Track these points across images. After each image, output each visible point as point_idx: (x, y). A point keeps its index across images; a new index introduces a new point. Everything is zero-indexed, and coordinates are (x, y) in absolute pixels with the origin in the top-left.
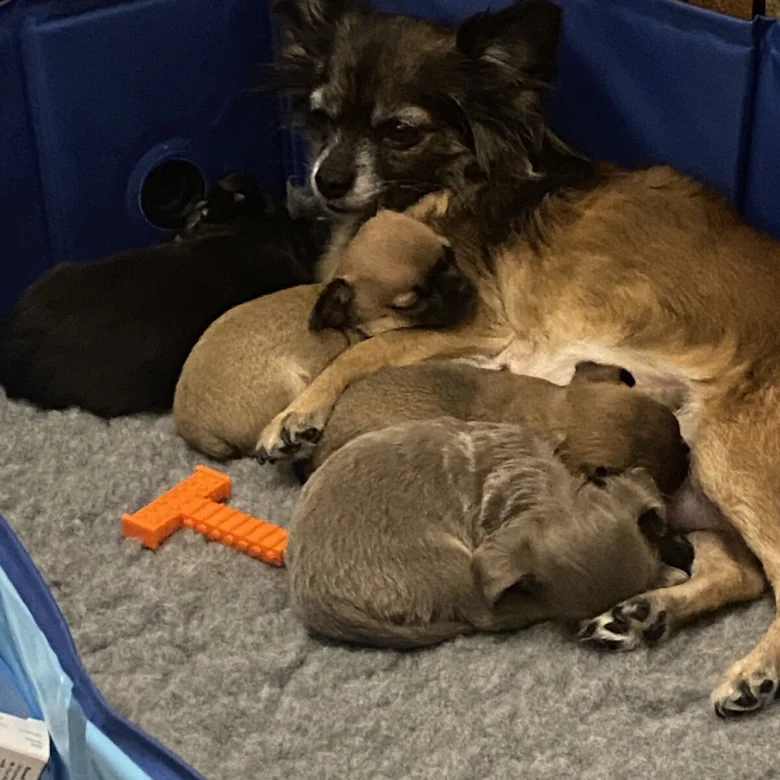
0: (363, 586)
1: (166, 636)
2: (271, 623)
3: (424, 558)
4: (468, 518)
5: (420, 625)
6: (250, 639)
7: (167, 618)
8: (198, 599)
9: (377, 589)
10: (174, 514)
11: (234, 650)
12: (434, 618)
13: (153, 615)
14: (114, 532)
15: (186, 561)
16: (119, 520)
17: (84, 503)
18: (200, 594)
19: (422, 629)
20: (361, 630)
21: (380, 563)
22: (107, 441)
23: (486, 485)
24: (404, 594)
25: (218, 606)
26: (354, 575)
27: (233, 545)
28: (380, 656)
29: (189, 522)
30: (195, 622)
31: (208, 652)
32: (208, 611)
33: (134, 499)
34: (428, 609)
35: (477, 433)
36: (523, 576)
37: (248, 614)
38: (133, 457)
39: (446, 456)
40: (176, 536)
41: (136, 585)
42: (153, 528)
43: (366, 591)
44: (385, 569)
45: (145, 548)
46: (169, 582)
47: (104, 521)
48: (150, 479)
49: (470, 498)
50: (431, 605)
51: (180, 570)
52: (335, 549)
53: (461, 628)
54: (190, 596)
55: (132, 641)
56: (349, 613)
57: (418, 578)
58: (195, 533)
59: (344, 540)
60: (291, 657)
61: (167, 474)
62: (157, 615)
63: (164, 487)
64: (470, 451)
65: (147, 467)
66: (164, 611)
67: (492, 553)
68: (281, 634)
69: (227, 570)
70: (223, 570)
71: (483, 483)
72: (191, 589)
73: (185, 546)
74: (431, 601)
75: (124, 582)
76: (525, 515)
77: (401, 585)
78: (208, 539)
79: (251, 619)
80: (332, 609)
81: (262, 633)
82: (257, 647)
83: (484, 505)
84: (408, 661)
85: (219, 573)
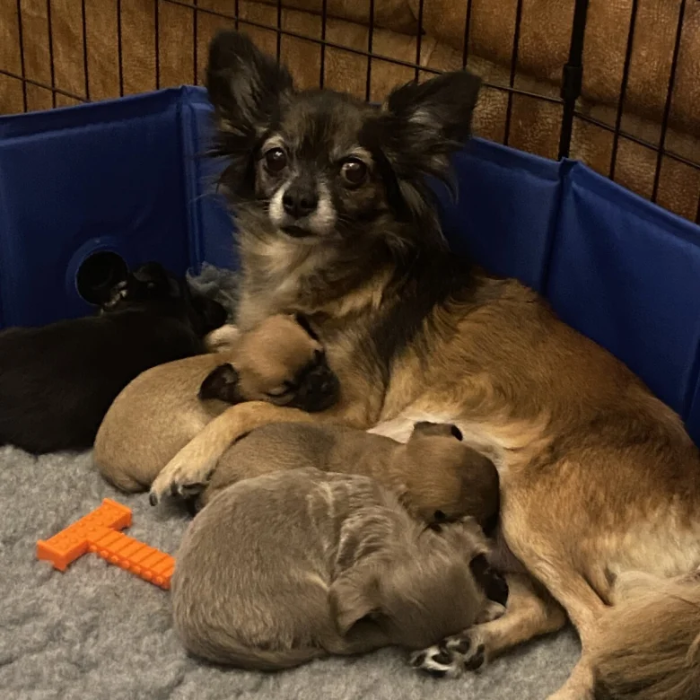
0: (235, 616)
1: (64, 653)
2: (155, 643)
3: (288, 592)
4: (327, 556)
5: (282, 650)
6: (136, 658)
7: (67, 636)
8: (95, 618)
9: (247, 619)
10: (81, 541)
11: (121, 668)
12: (295, 644)
13: (55, 634)
14: (30, 554)
15: (88, 583)
16: (34, 544)
17: (7, 528)
18: (97, 614)
19: (283, 654)
20: (233, 655)
21: (251, 596)
22: (32, 474)
23: (343, 528)
24: (271, 624)
25: (111, 625)
26: (228, 606)
27: (129, 569)
28: (247, 676)
29: (94, 548)
30: (91, 640)
31: (99, 669)
32: (103, 629)
33: (49, 526)
34: (290, 637)
35: (336, 483)
36: (372, 610)
37: (137, 634)
38: (53, 489)
39: (311, 502)
40: (82, 559)
41: (43, 604)
42: (62, 553)
43: (237, 621)
44: (255, 602)
45: (55, 569)
46: (72, 602)
47: (22, 545)
48: (65, 508)
49: (329, 540)
50: (292, 633)
51: (81, 592)
52: (213, 583)
53: (316, 652)
54: (87, 616)
55: (34, 657)
56: (222, 640)
57: (282, 609)
58: (99, 557)
59: (220, 575)
60: (170, 677)
61: (79, 504)
62: (59, 633)
63: (76, 516)
64: (330, 499)
65: (63, 497)
66: (65, 630)
67: (345, 588)
68: (164, 653)
69: (122, 592)
70: (118, 592)
71: (341, 526)
72: (90, 609)
73: (89, 569)
74: (292, 630)
75: (34, 601)
76: (374, 555)
77: (268, 616)
78: (109, 563)
79: (138, 639)
80: (208, 636)
81: (147, 653)
82: (142, 665)
83: (341, 546)
84: (271, 681)
85: (116, 595)
